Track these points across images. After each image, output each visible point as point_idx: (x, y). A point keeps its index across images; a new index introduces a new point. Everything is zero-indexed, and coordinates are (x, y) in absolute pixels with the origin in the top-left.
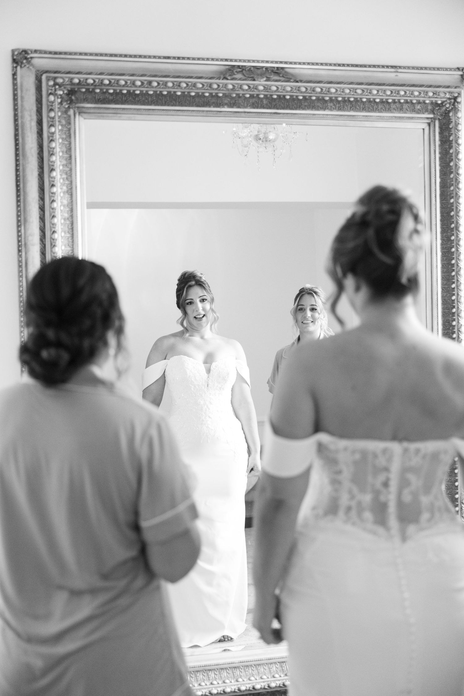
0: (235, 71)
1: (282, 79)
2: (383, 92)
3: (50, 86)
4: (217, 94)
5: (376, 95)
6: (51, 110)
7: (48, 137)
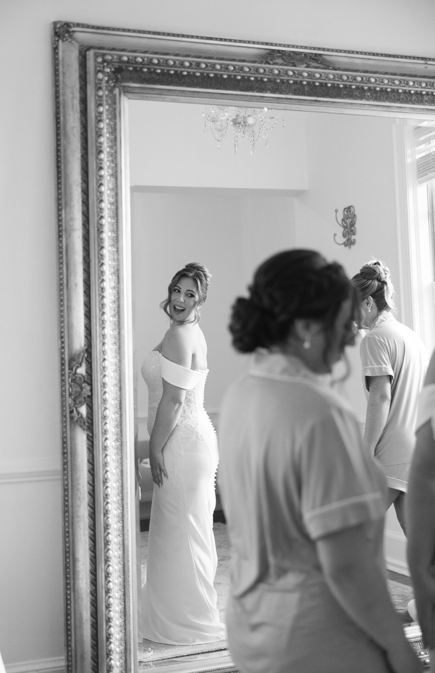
0: (275, 55)
1: (322, 66)
2: (419, 84)
3: (99, 63)
4: (262, 78)
5: (412, 87)
6: (100, 88)
7: (96, 117)
